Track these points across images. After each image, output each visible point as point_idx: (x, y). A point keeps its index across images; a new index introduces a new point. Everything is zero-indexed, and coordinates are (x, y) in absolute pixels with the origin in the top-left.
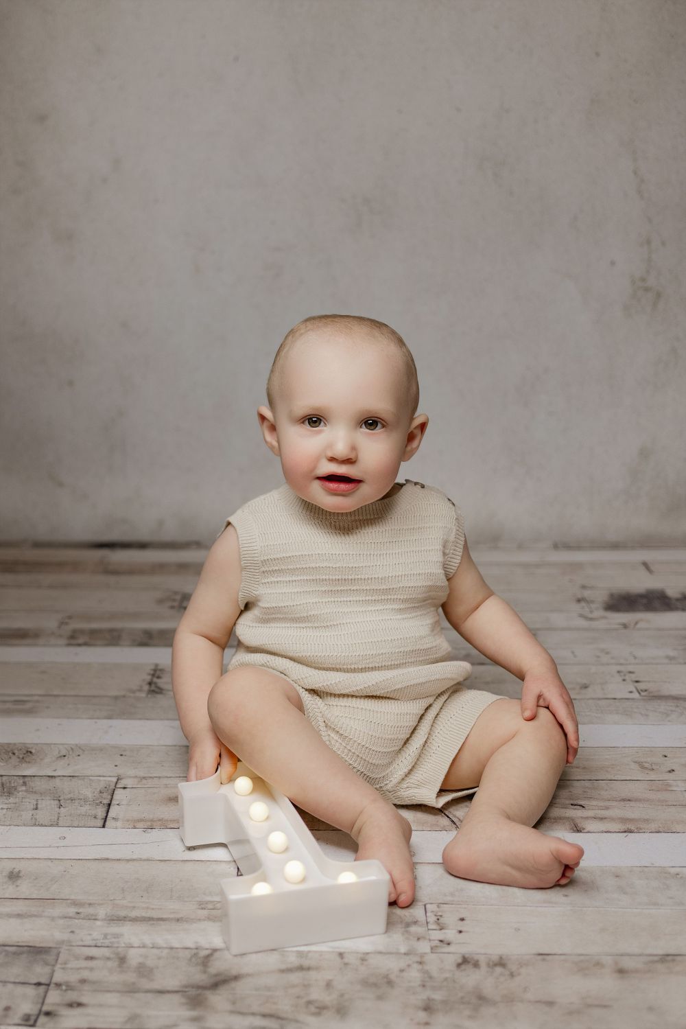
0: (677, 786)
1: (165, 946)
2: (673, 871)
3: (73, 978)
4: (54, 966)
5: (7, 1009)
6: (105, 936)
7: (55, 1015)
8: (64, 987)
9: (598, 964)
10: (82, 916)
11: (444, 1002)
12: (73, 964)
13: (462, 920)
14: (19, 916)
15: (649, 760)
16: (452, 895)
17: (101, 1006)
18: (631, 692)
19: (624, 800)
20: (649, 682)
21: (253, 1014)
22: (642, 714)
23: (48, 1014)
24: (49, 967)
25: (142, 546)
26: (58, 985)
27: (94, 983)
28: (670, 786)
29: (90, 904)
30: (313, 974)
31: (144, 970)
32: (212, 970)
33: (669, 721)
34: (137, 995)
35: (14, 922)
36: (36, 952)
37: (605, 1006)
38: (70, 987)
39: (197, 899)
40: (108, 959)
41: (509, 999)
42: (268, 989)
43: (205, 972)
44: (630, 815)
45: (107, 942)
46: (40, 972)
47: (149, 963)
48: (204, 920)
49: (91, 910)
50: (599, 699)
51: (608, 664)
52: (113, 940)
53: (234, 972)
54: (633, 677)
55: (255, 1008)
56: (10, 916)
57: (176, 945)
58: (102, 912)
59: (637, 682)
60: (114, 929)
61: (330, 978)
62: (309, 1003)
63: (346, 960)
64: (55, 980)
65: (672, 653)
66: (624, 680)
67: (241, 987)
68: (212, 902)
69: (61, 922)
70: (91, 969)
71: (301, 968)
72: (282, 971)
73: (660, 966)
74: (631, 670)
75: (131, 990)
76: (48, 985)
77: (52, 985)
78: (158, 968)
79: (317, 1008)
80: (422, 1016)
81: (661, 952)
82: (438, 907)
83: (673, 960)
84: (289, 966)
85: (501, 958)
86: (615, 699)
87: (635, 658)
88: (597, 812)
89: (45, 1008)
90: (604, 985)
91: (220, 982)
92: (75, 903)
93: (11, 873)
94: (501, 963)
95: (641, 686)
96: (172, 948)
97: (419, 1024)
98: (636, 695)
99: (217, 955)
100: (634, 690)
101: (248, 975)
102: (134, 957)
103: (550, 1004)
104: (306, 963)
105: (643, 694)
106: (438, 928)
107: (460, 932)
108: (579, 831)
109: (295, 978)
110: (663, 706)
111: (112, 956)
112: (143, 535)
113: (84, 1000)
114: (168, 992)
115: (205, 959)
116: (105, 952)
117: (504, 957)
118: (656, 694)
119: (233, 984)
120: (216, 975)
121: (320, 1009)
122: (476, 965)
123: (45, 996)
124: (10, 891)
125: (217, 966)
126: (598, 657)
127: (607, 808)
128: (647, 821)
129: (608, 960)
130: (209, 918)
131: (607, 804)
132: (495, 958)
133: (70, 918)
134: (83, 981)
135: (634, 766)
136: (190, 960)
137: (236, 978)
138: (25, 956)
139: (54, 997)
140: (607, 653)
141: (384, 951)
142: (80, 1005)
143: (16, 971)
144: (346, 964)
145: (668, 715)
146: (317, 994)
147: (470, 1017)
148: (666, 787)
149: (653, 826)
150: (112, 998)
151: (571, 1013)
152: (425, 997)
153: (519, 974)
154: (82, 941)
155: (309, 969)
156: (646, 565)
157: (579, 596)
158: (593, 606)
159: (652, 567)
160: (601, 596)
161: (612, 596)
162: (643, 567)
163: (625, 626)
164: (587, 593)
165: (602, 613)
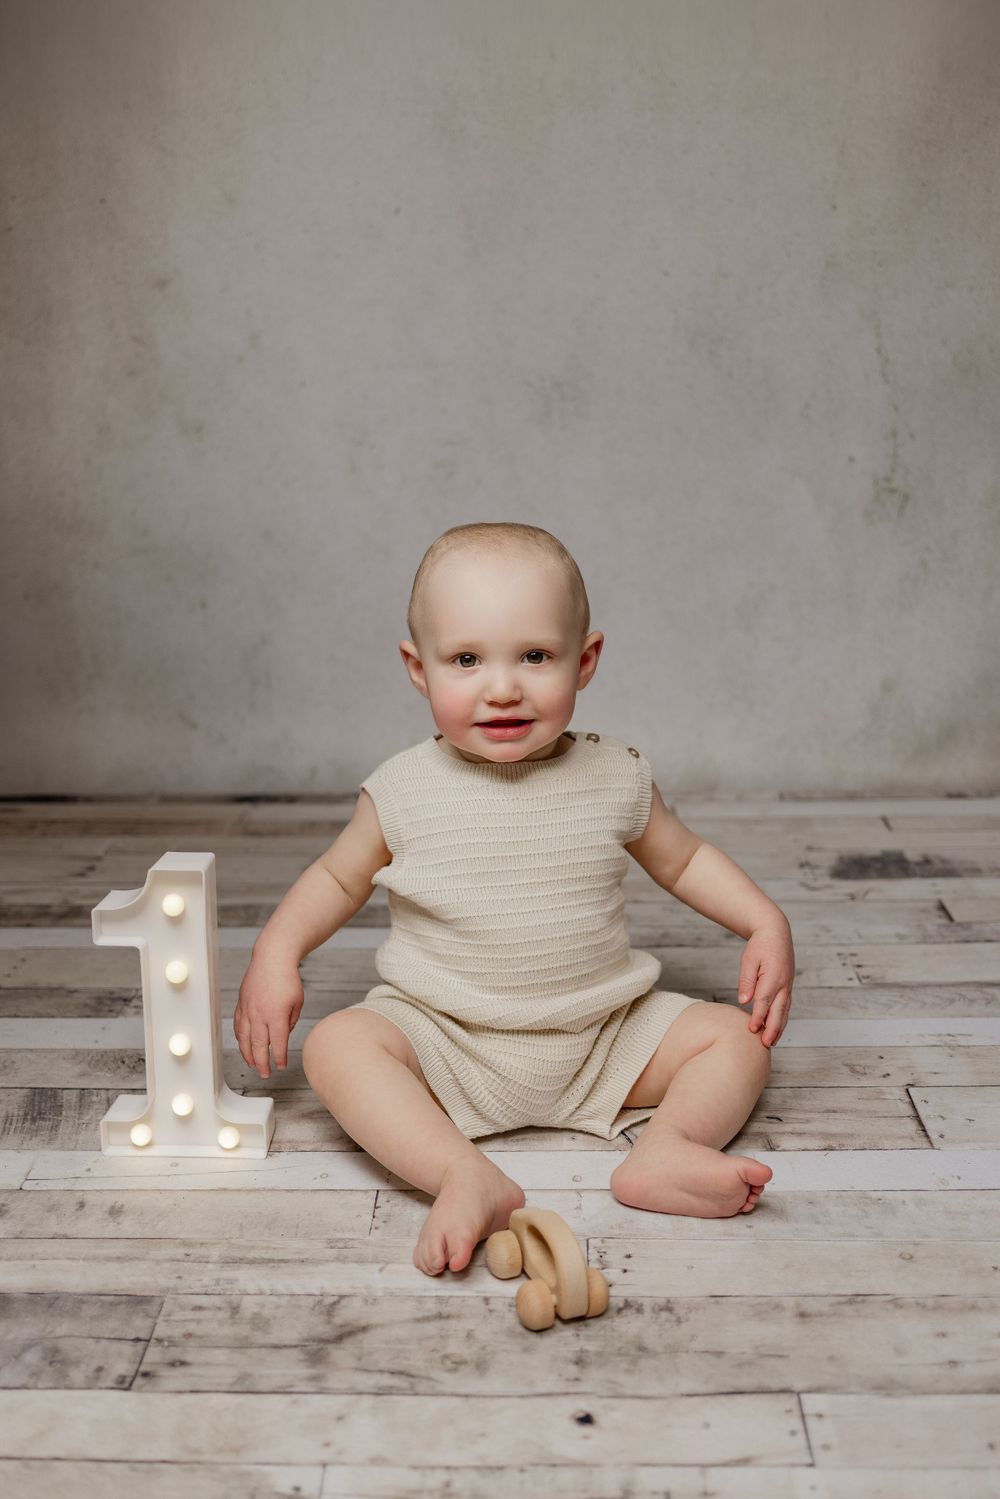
0: (891, 1094)
1: (285, 1292)
2: (875, 1195)
3: (177, 1332)
4: (156, 1318)
5: (100, 1370)
6: (218, 1282)
7: (153, 1376)
8: (166, 1343)
9: (778, 1307)
10: (192, 1258)
11: (599, 1354)
12: (178, 1316)
13: (629, 1256)
14: (119, 1259)
15: (862, 1062)
16: (620, 1227)
17: (207, 1364)
18: (851, 979)
19: (828, 1111)
20: (873, 966)
21: (381, 1371)
22: (860, 1007)
23: (146, 1375)
24: (150, 1320)
26: (159, 1341)
27: (201, 1337)
28: (883, 1093)
29: (202, 1244)
30: (453, 1323)
31: (259, 1322)
32: (338, 1320)
33: (891, 1015)
34: (250, 1351)
35: (114, 1266)
36: (137, 1301)
37: (781, 1356)
38: (172, 1343)
39: (327, 1236)
40: (220, 1309)
41: (673, 1350)
42: (399, 1341)
43: (329, 1322)
44: (833, 1128)
45: (219, 1289)
46: (139, 1326)
47: (266, 1313)
48: (333, 1261)
49: (202, 1251)
50: (812, 988)
51: (827, 945)
52: (226, 1286)
53: (363, 1323)
54: (856, 961)
55: (383, 1365)
56: (108, 1259)
57: (297, 1290)
58: (215, 1253)
59: (859, 966)
60: (229, 1273)
61: (472, 1327)
62: (446, 1357)
63: (491, 1307)
64: (155, 1335)
65: (903, 931)
66: (844, 965)
67: (369, 1341)
68: (342, 1239)
69: (167, 1265)
70: (199, 1321)
71: (440, 1316)
72: (418, 1320)
73: (847, 1308)
74: (854, 951)
75: (242, 1345)
76: (148, 1341)
77: (153, 1341)
78: (275, 1318)
79: (455, 1363)
80: (573, 1370)
81: (850, 1292)
82: (603, 1242)
83: (863, 1301)
84: (427, 1314)
85: (668, 1301)
86: (831, 988)
87: (860, 936)
88: (797, 1125)
89: (143, 1368)
90: (782, 1331)
91: (346, 1334)
92: (185, 1243)
93: (113, 1207)
94: (668, 1308)
95: (863, 972)
96: (293, 1295)
97: (568, 1380)
98: (856, 983)
99: (344, 1302)
100: (854, 976)
101: (378, 1326)
102: (249, 1306)
103: (719, 1354)
104: (446, 1310)
105: (864, 981)
106: (600, 1266)
107: (625, 1271)
108: (772, 1149)
109: (431, 1328)
110: (885, 996)
111: (223, 1305)
113: (188, 1358)
114: (285, 1346)
115: (329, 1307)
116: (217, 1301)
117: (672, 1300)
118: (879, 981)
119: (360, 1337)
120: (341, 1326)
121: (458, 1364)
122: (639, 1310)
123: (144, 1354)
124: (111, 1229)
125: (343, 1315)
126: (817, 936)
127: (808, 1121)
128: (851, 1136)
129: (789, 1303)
130: (338, 1259)
131: (808, 1116)
132: (662, 1302)
133: (178, 1261)
134: (189, 1336)
135: (846, 1070)
136: (313, 1309)
137: (364, 1329)
138: (123, 1306)
139: (154, 1355)
140: (828, 931)
142: (183, 1363)
143: (112, 1325)
144: (491, 1311)
145: (890, 1007)
146: (455, 1347)
147: (628, 1371)
148: (879, 1096)
149: (858, 1143)
150: (220, 1355)
151: (740, 1365)
152: (578, 1349)
153: (687, 1320)
154: (190, 1287)
155: (448, 1317)
156: (885, 820)
157: (803, 860)
158: (818, 872)
159: (892, 823)
160: (828, 860)
161: (841, 859)
162: (882, 823)
163: (853, 897)
164: (812, 856)
165: (827, 881)
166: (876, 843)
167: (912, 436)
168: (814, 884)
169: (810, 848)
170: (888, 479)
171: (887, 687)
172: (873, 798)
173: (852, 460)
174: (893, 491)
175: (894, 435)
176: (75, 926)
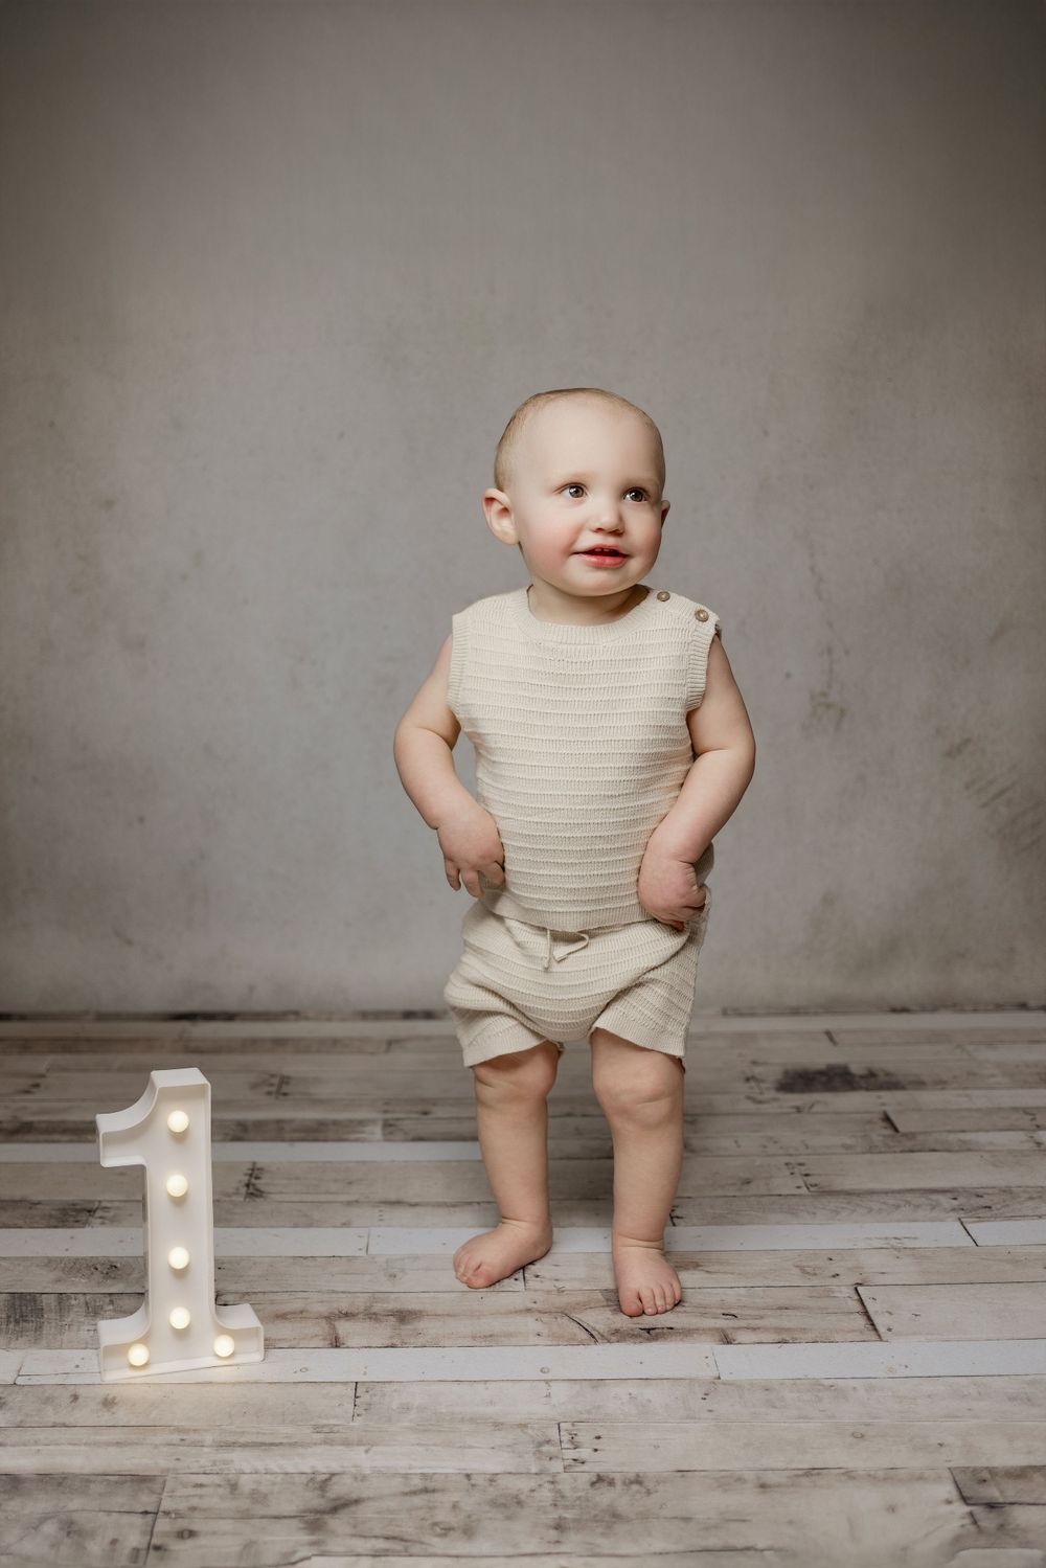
0: (841, 1292)
1: (279, 1471)
2: (827, 1382)
3: (182, 1506)
4: (160, 1494)
5: (114, 1542)
6: (214, 1463)
7: (166, 1550)
8: (173, 1516)
9: (740, 1480)
10: (187, 1442)
11: (575, 1520)
12: (181, 1492)
13: (598, 1438)
14: (118, 1444)
15: (812, 1264)
16: (589, 1412)
17: (214, 1533)
18: (798, 1187)
19: (780, 1308)
20: (820, 1175)
21: (376, 1537)
22: (808, 1212)
23: (157, 1548)
24: (155, 1496)
25: (230, 1017)
26: (167, 1513)
27: (205, 1510)
28: (833, 1292)
29: (195, 1430)
30: (437, 1496)
31: (258, 1497)
32: (331, 1494)
33: (839, 1220)
34: (253, 1521)
35: (113, 1450)
36: (141, 1480)
37: (744, 1521)
38: (179, 1515)
39: (313, 1423)
40: (219, 1486)
41: (645, 1516)
42: (391, 1511)
43: (323, 1497)
44: (786, 1324)
45: (216, 1469)
46: (146, 1501)
47: (263, 1489)
48: (321, 1444)
49: (196, 1437)
50: (763, 1196)
51: (774, 1155)
52: (224, 1467)
53: (354, 1496)
54: (803, 1170)
55: (378, 1531)
56: (108, 1444)
57: (290, 1469)
58: (208, 1438)
59: (807, 1175)
60: (225, 1455)
61: (456, 1499)
62: (435, 1524)
63: (473, 1482)
64: (162, 1509)
65: (849, 1141)
66: (792, 1174)
67: (364, 1512)
68: (329, 1425)
69: (165, 1449)
70: (201, 1497)
71: (426, 1491)
72: (406, 1494)
73: (804, 1480)
74: (801, 1161)
75: (245, 1516)
76: (157, 1513)
77: (160, 1513)
78: (272, 1493)
79: (442, 1529)
80: (553, 1534)
81: (806, 1466)
82: (573, 1425)
83: (819, 1474)
84: (413, 1488)
85: (638, 1476)
86: (780, 1195)
87: (807, 1147)
88: (750, 1321)
89: (155, 1541)
90: (745, 1500)
91: (339, 1506)
92: (179, 1430)
93: (106, 1399)
94: (638, 1480)
95: (810, 1180)
96: (287, 1474)
97: (549, 1542)
98: (804, 1191)
99: (334, 1479)
100: (801, 1184)
101: (369, 1499)
102: (247, 1484)
103: (687, 1519)
104: (431, 1485)
105: (812, 1189)
106: (572, 1447)
107: (596, 1450)
108: (729, 1343)
109: (418, 1500)
110: (833, 1203)
111: (222, 1483)
112: (230, 1004)
113: (195, 1527)
114: (285, 1517)
115: (323, 1484)
116: (216, 1479)
117: (641, 1474)
118: (827, 1189)
119: (353, 1508)
120: (335, 1500)
121: (447, 1531)
122: (611, 1483)
123: (154, 1524)
124: (106, 1418)
125: (338, 1489)
126: (765, 1147)
127: (762, 1318)
128: (804, 1330)
129: (750, 1476)
130: (325, 1442)
131: (761, 1313)
132: (632, 1476)
133: (174, 1445)
134: (193, 1509)
135: (796, 1271)
136: (307, 1485)
137: (357, 1502)
138: (128, 1485)
139: (163, 1525)
140: (776, 1142)
141: (513, 1471)
142: (192, 1534)
143: (120, 1500)
144: (473, 1485)
145: (837, 1213)
146: (442, 1516)
147: (603, 1535)
148: (828, 1294)
149: (810, 1336)
150: (226, 1525)
151: (707, 1528)
152: (556, 1517)
153: (657, 1492)
154: (189, 1468)
155: (434, 1491)
156: (828, 1034)
157: (749, 1075)
158: (763, 1085)
159: (836, 1039)
160: (773, 1073)
161: (786, 1073)
162: (826, 1037)
163: (798, 1110)
164: (757, 1070)
165: (773, 1094)
166: (820, 1057)
167: (847, 653)
168: (760, 1097)
169: (754, 1063)
170: (824, 694)
171: (828, 900)
172: (816, 1014)
173: (788, 675)
174: (829, 706)
175: (830, 651)
176: (27, 1142)
